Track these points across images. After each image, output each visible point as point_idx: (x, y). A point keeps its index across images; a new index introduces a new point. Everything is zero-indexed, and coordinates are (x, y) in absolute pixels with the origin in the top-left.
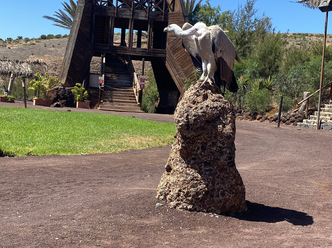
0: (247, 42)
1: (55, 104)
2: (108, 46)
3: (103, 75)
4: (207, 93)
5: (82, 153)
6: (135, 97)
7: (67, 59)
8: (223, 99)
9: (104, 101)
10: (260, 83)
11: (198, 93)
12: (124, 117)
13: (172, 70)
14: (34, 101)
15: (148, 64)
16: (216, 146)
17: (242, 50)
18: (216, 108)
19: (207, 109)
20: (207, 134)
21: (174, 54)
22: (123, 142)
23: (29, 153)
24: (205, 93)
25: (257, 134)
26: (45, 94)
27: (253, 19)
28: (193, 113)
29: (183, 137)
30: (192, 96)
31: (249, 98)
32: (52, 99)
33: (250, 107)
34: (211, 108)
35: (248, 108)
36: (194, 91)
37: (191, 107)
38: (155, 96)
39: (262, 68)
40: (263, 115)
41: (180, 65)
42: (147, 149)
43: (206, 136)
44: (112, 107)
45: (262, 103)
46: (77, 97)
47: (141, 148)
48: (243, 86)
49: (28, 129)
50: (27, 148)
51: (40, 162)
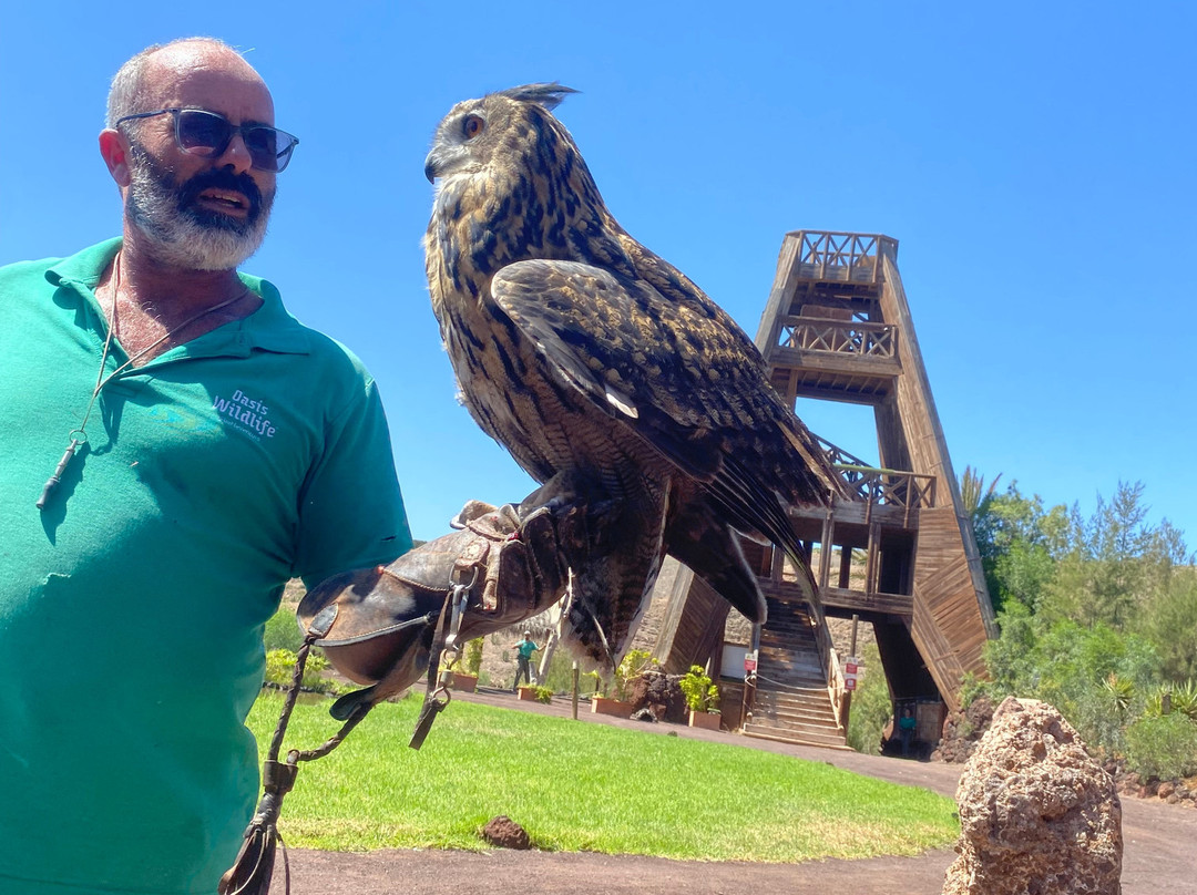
0: (1123, 590)
1: (641, 712)
2: (770, 582)
3: (756, 652)
4: (1043, 744)
5: (708, 857)
6: (831, 709)
7: (675, 607)
8: (1088, 762)
9: (756, 714)
10: (1164, 698)
11: (1019, 741)
12: (805, 762)
13: (927, 647)
14: (595, 702)
15: (867, 628)
16: (1071, 888)
17: (1111, 608)
18: (1070, 783)
19: (1046, 785)
20: (1044, 852)
21: (931, 609)
22: (809, 835)
23: (585, 846)
24: (1040, 742)
25: (1164, 839)
26: (620, 687)
27: (1137, 530)
28: (1008, 793)
29: (982, 855)
30: (1005, 747)
31: (1134, 736)
32: (634, 700)
33: (1139, 758)
34: (1055, 784)
35: (1134, 763)
36: (1008, 735)
37: (1002, 778)
38: (880, 710)
39: (1167, 658)
40: (1175, 785)
41: (947, 636)
42: (868, 861)
43: (1042, 858)
44: (774, 731)
45: (1172, 751)
46: (693, 700)
47: (853, 856)
48: (1119, 703)
49: (585, 780)
50: (582, 831)
51: (610, 872)
